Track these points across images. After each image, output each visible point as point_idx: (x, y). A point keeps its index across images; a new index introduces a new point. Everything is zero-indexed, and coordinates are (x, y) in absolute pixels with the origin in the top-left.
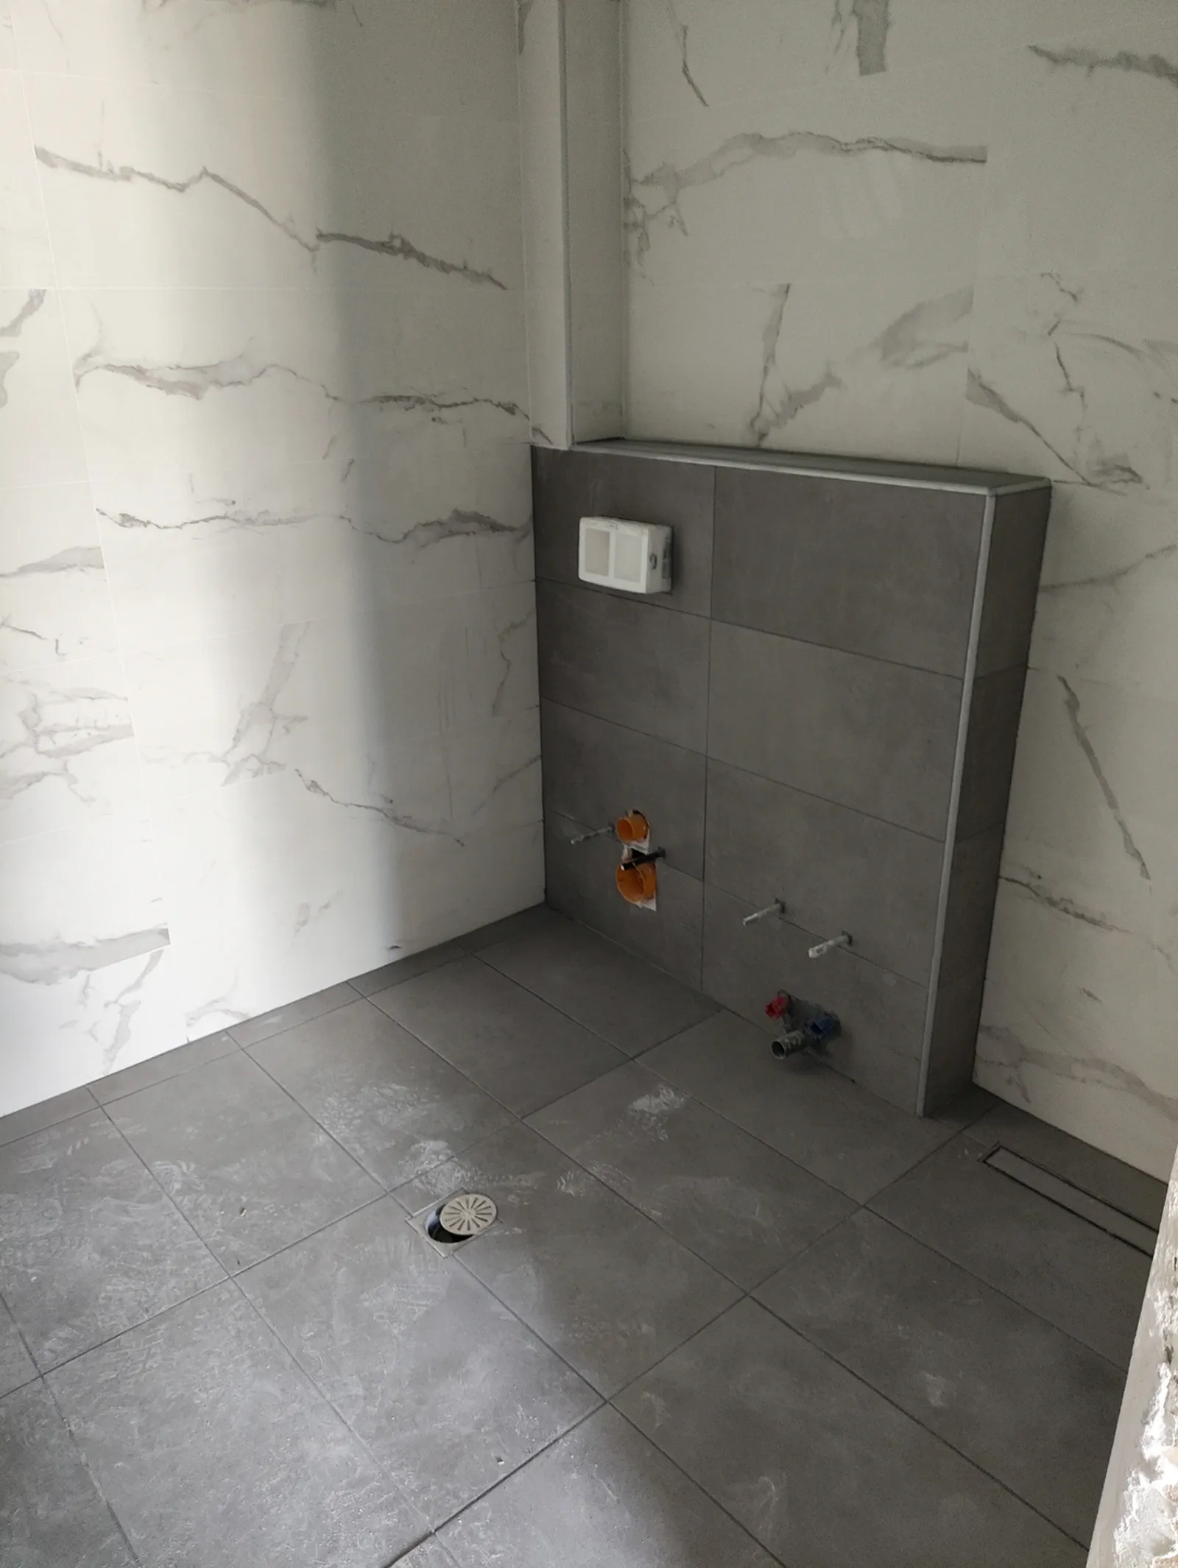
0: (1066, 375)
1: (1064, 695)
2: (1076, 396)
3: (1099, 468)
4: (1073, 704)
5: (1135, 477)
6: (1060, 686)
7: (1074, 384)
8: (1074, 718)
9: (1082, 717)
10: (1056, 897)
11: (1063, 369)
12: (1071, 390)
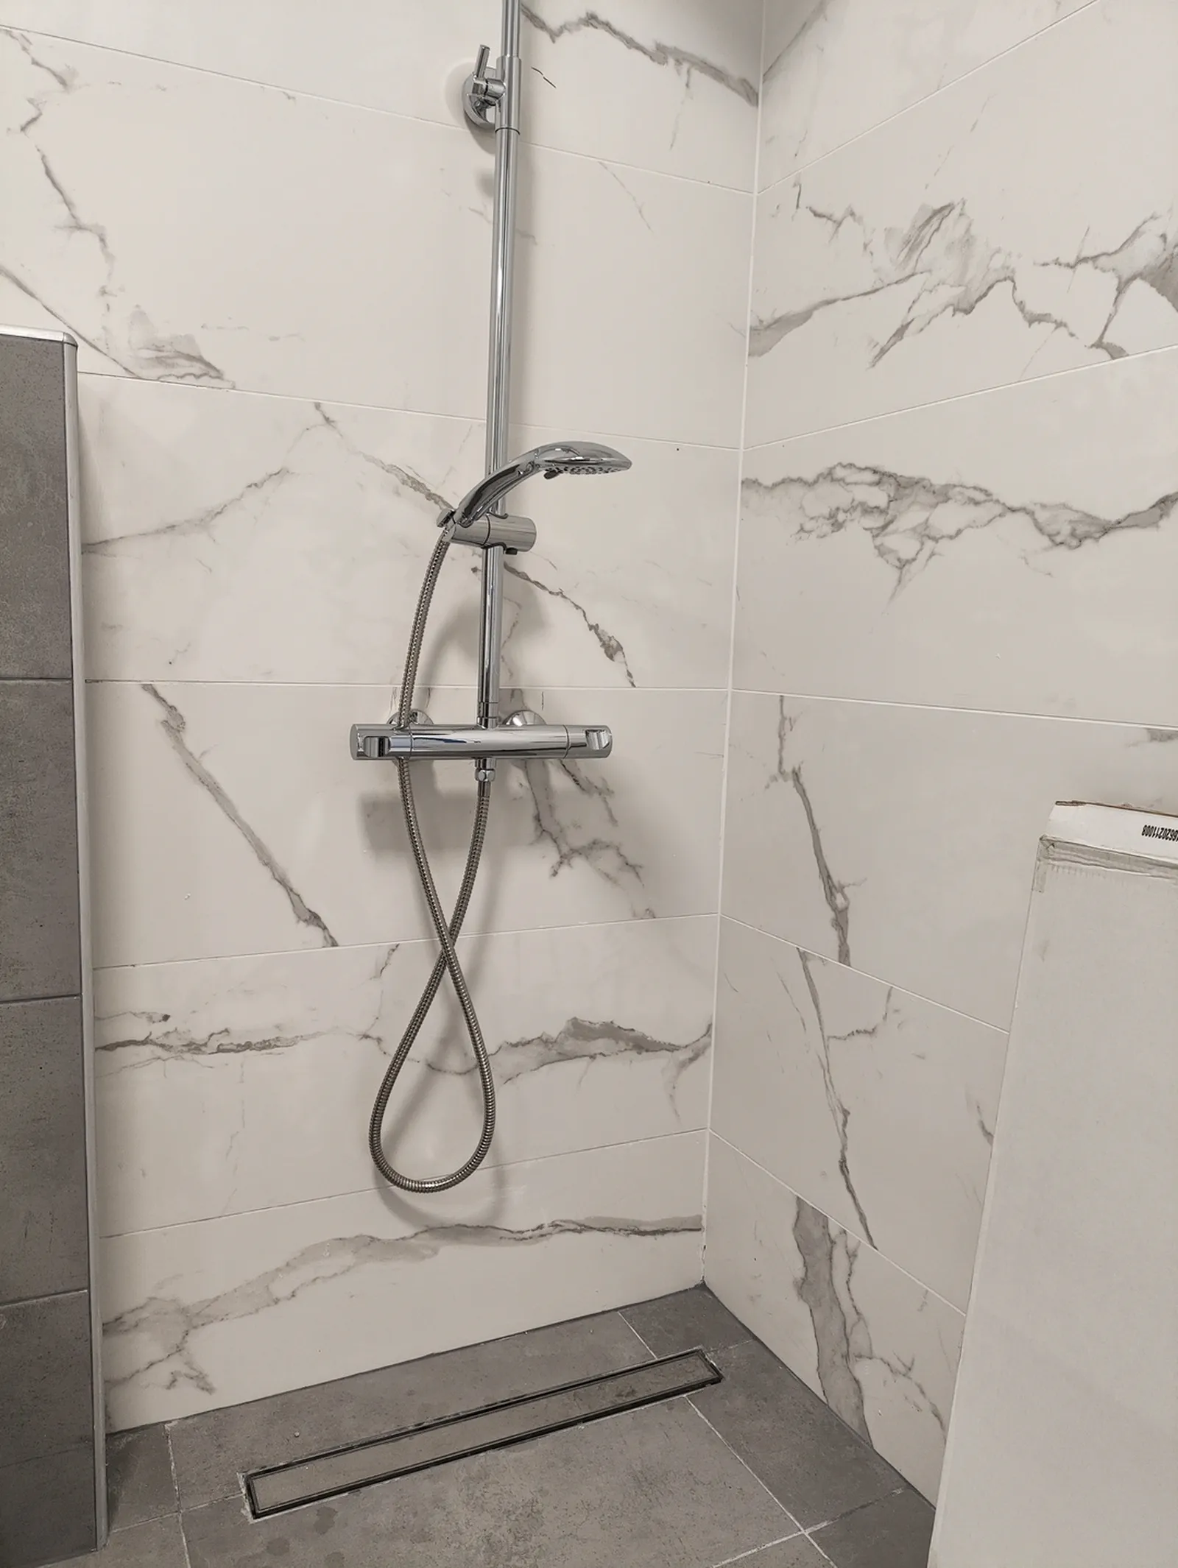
0: (68, 203)
1: (159, 712)
2: (90, 240)
3: (153, 354)
4: (174, 724)
5: (211, 371)
6: (148, 697)
7: (85, 219)
8: (179, 744)
9: (190, 739)
10: (199, 1036)
11: (61, 192)
12: (79, 227)
